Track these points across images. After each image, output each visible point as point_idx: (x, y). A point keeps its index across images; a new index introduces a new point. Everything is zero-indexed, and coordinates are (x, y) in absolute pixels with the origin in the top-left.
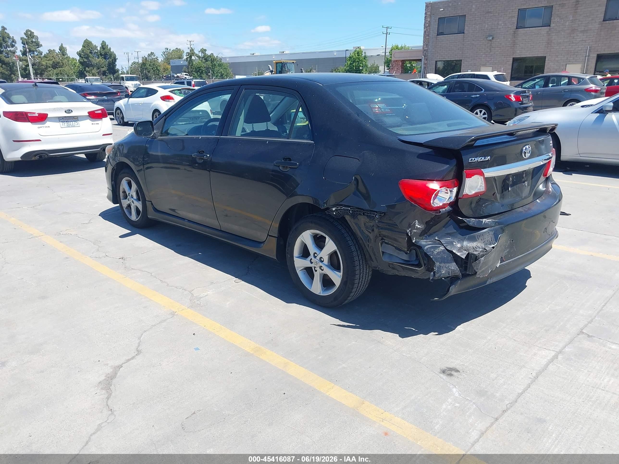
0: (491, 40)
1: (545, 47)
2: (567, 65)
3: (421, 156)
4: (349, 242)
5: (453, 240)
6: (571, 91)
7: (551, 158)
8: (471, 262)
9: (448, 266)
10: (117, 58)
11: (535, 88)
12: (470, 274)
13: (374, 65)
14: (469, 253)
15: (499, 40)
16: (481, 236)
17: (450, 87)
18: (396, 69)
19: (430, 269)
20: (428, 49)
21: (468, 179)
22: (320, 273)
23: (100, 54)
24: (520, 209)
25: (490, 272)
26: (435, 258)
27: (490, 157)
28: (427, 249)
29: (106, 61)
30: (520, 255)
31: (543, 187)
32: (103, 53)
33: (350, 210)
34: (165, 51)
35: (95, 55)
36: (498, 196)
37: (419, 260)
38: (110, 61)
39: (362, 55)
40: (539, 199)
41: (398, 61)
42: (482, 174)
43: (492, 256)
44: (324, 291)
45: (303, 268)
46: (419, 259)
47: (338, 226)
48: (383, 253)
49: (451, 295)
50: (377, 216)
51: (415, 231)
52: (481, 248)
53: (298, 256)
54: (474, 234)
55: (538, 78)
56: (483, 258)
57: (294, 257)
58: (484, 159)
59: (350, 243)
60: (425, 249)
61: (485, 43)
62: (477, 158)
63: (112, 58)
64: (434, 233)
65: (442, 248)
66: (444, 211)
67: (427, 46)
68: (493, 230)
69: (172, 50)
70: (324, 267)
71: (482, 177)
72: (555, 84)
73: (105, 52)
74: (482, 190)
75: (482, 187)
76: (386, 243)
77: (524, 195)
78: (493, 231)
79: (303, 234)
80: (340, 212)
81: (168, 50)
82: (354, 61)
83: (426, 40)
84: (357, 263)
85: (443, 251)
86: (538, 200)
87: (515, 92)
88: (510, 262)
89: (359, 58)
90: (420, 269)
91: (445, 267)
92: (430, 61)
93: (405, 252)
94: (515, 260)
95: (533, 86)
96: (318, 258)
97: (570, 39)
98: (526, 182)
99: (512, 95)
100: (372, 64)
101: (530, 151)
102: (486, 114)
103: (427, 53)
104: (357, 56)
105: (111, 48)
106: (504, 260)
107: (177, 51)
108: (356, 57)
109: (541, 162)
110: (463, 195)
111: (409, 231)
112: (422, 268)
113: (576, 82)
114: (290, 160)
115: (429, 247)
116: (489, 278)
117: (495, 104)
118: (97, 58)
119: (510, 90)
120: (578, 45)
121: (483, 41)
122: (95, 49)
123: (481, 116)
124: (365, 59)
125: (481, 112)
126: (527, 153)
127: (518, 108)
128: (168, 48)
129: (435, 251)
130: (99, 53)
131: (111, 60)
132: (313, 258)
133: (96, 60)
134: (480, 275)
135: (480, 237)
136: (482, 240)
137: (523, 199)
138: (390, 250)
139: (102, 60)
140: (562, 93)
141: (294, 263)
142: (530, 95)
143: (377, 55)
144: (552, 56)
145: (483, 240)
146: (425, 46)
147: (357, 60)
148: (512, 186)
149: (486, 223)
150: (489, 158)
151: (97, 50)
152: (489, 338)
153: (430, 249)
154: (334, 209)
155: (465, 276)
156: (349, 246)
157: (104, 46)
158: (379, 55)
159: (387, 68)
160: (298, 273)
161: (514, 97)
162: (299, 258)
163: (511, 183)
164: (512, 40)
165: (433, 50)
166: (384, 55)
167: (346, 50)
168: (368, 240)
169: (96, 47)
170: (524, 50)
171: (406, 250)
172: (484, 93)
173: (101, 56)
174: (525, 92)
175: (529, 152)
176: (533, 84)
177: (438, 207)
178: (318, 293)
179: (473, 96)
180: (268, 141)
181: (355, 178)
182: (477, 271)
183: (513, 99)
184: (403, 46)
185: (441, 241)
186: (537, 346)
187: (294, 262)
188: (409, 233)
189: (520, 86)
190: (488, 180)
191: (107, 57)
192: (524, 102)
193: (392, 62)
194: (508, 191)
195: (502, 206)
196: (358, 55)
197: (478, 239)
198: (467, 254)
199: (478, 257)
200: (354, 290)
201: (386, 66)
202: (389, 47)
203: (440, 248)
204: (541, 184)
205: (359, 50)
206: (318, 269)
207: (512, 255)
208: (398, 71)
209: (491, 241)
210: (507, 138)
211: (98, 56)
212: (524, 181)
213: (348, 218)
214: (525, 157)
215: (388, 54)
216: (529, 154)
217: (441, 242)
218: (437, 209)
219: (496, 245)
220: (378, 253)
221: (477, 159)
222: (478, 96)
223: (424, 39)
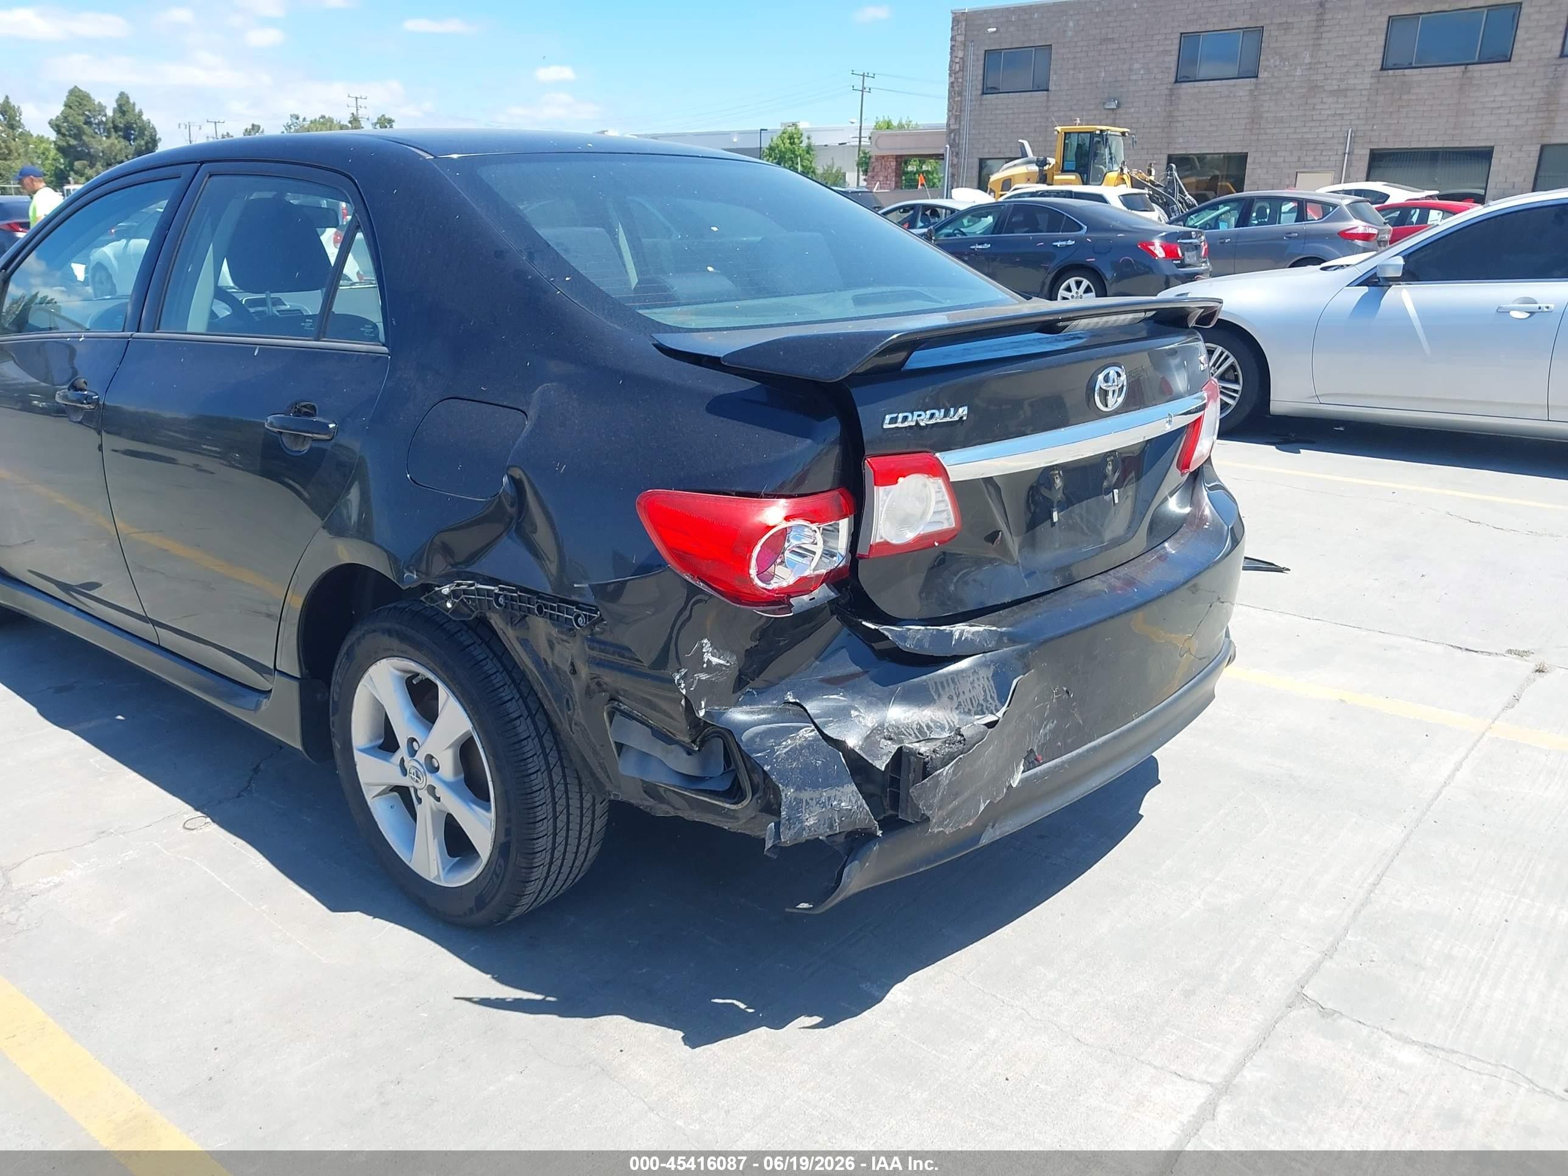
0: (1113, 109)
1: (1246, 129)
2: (1299, 175)
3: (720, 406)
4: (509, 704)
5: (851, 703)
6: (1307, 237)
7: (1203, 408)
8: (911, 781)
9: (829, 798)
10: (160, 139)
11: (1217, 227)
12: (910, 821)
13: (831, 167)
14: (900, 749)
15: (1133, 110)
16: (948, 685)
17: (1001, 219)
18: (881, 179)
19: (772, 808)
20: (959, 129)
21: (881, 488)
22: (432, 809)
23: (114, 128)
24: (1096, 584)
25: (982, 808)
26: (779, 772)
27: (966, 408)
28: (752, 739)
29: (131, 144)
30: (1098, 738)
31: (1182, 504)
32: (122, 125)
33: (497, 596)
34: (290, 124)
35: (99, 130)
36: (1013, 543)
37: (736, 775)
38: (140, 146)
39: (801, 142)
40: (1169, 540)
41: (888, 157)
42: (936, 470)
43: (989, 755)
44: (450, 871)
45: (385, 787)
46: (734, 770)
47: (471, 648)
48: (620, 747)
49: (851, 892)
50: (580, 618)
51: (704, 676)
52: (947, 727)
53: (368, 746)
54: (924, 677)
55: (1225, 203)
56: (947, 768)
57: (356, 752)
58: (945, 416)
59: (511, 710)
60: (744, 738)
61: (1101, 117)
62: (916, 413)
63: (145, 138)
64: (782, 678)
65: (808, 733)
66: (807, 603)
67: (958, 120)
68: (992, 661)
69: (309, 119)
70: (441, 791)
71: (940, 481)
72: (1266, 220)
73: (128, 123)
74: (946, 526)
75: (945, 515)
76: (624, 714)
77: (1108, 536)
78: (992, 668)
79: (373, 670)
80: (468, 599)
81: (298, 119)
82: (781, 157)
83: (955, 106)
84: (540, 779)
85: (810, 745)
86: (1166, 545)
87: (1164, 234)
88: (1063, 762)
89: (794, 151)
90: (739, 806)
91: (818, 803)
92: (965, 159)
93: (683, 746)
94: (1079, 756)
95: (1215, 223)
96: (421, 756)
97: (1306, 110)
98: (1116, 491)
99: (1157, 242)
100: (826, 167)
101: (1125, 388)
102: (1092, 291)
103: (957, 138)
104: (788, 145)
105: (143, 111)
106: (1040, 757)
107: (323, 124)
108: (786, 148)
109: (1167, 425)
110: (871, 546)
111: (682, 678)
112: (745, 803)
113: (1317, 214)
114: (312, 411)
115: (757, 735)
116: (987, 826)
117: (1116, 266)
118: (106, 136)
119: (1150, 230)
120: (1326, 126)
121: (1095, 112)
122: (99, 114)
123: (1079, 295)
124: (808, 152)
125: (1078, 284)
126: (1110, 394)
127: (1171, 275)
128: (300, 115)
129: (780, 744)
130: (111, 125)
131: (143, 143)
132: (407, 759)
133: (102, 143)
134: (947, 826)
135: (943, 687)
136: (951, 698)
137: (1107, 548)
138: (638, 738)
139: (119, 142)
140: (1283, 242)
141: (355, 769)
142: (1203, 244)
143: (840, 144)
144: (1262, 152)
145: (955, 697)
146: (952, 121)
147: (789, 155)
148: (1066, 504)
149: (966, 639)
150: (966, 412)
151: (105, 115)
152: (992, 1033)
153: (761, 739)
154: (446, 590)
155: (892, 825)
156: (509, 722)
157: (124, 105)
158: (845, 143)
159: (864, 177)
160: (369, 804)
161: (1162, 247)
162: (367, 754)
163: (1059, 496)
164: (1165, 110)
165: (973, 131)
166: (858, 143)
167: (761, 130)
168: (567, 700)
169: (102, 109)
170: (1196, 136)
171: (687, 740)
172: (1088, 235)
173: (116, 132)
174: (1188, 235)
175: (1117, 388)
176: (1214, 218)
177: (781, 590)
178: (432, 878)
179: (1058, 244)
180: (260, 349)
181: (512, 478)
182: (929, 813)
183: (1160, 253)
184: (904, 122)
185: (807, 708)
186: (1149, 1064)
187: (356, 765)
188: (683, 685)
189: (1182, 223)
190: (961, 492)
191: (132, 134)
192: (1187, 261)
193: (873, 160)
194: (1048, 522)
195: (1027, 576)
196: (790, 143)
197: (939, 695)
198: (894, 752)
199: (929, 765)
200: (538, 873)
201: (861, 173)
202: (869, 124)
203: (801, 732)
204: (1172, 494)
205: (793, 131)
206: (423, 794)
207: (1069, 741)
208: (888, 182)
209: (981, 702)
210: (1040, 341)
211: (109, 132)
212: (1107, 488)
213: (497, 621)
214: (1107, 406)
215: (865, 142)
216: (1119, 396)
217: (806, 710)
218: (780, 599)
219: (1000, 714)
220: (602, 746)
221: (915, 418)
222: (1070, 243)
223: (950, 103)
